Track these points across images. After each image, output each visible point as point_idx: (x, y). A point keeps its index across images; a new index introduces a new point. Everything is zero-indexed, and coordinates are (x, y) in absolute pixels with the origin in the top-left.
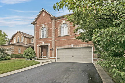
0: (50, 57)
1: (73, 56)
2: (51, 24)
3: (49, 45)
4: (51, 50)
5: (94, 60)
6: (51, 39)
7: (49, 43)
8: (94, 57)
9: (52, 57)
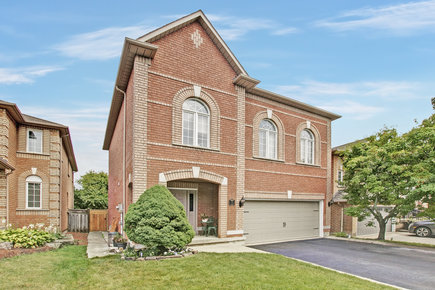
0: (230, 233)
1: (284, 224)
2: (233, 99)
3: (224, 182)
4: (231, 203)
5: (325, 231)
6: (233, 160)
7: (225, 174)
8: (325, 224)
9: (234, 229)
